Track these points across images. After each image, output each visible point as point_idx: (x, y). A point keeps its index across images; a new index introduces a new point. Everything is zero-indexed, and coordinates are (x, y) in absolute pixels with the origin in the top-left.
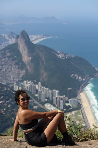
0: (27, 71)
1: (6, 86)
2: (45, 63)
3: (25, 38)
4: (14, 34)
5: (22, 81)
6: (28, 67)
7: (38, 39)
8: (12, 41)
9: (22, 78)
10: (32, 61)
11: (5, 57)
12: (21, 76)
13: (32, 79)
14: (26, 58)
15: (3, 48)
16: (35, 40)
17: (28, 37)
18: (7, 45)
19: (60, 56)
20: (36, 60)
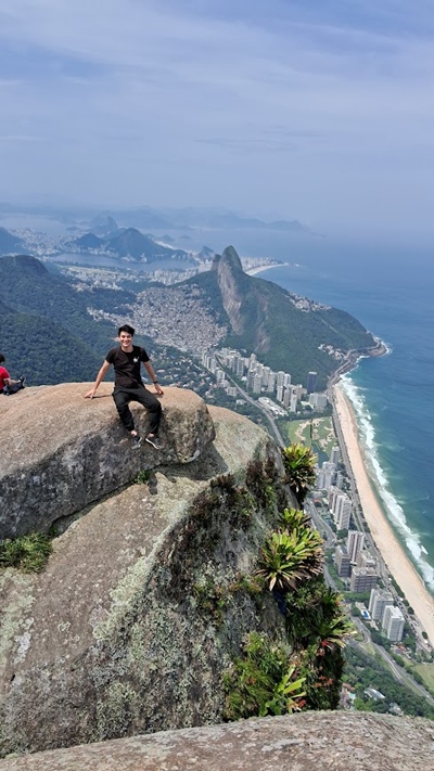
0: (230, 329)
1: (186, 355)
2: (267, 317)
3: (231, 264)
4: (212, 251)
5: (219, 348)
6: (233, 322)
7: (259, 266)
8: (206, 266)
9: (220, 342)
10: (241, 310)
11: (187, 298)
12: (218, 338)
13: (238, 347)
14: (231, 304)
15: (186, 278)
16: (253, 268)
17: (239, 261)
18: (194, 273)
19: (300, 306)
20: (249, 310)
